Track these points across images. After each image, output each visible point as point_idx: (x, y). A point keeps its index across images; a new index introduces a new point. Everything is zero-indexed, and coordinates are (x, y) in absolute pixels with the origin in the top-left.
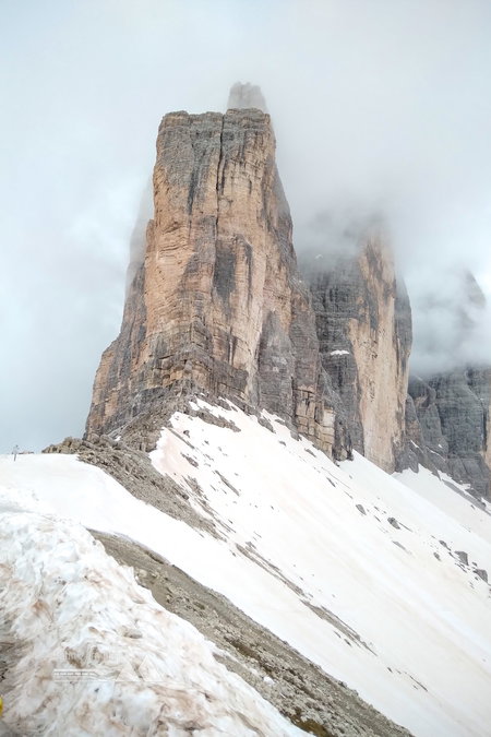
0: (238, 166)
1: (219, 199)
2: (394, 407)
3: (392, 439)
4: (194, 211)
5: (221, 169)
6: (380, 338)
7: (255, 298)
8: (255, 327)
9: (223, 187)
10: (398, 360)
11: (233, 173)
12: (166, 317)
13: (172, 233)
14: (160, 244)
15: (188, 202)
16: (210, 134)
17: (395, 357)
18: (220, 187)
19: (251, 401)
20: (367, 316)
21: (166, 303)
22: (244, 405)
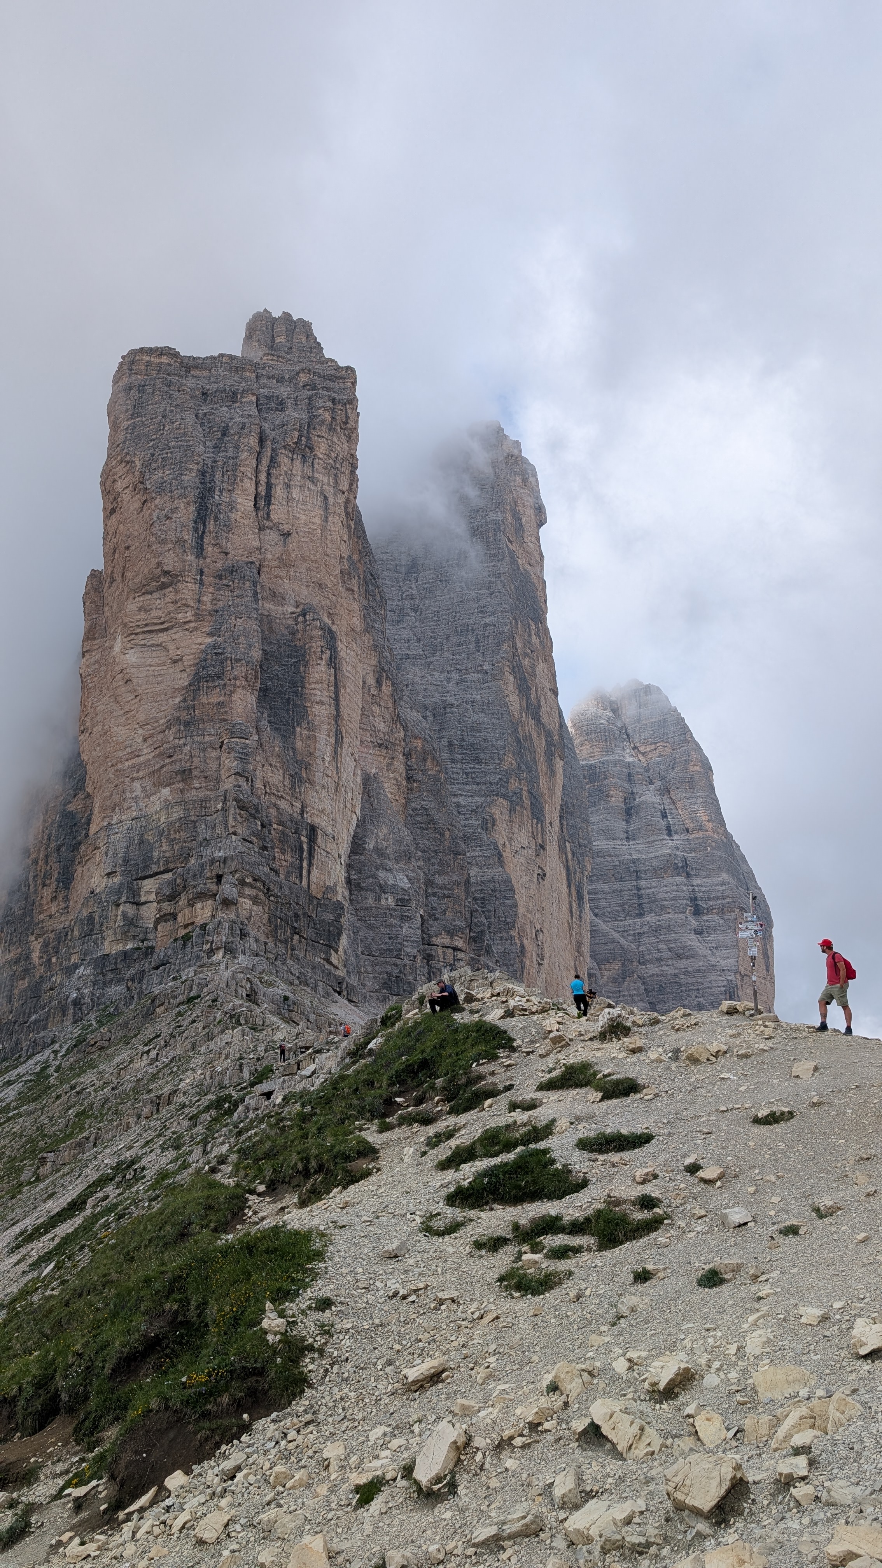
0: (298, 463)
1: (261, 529)
4: (209, 549)
5: (263, 468)
6: (547, 839)
7: (347, 741)
8: (349, 805)
9: (269, 503)
10: (569, 886)
11: (290, 475)
12: (148, 783)
13: (155, 595)
14: (126, 620)
15: (196, 530)
16: (233, 397)
17: (565, 881)
18: (262, 503)
19: (348, 972)
20: (525, 794)
21: (146, 751)
22: (341, 980)
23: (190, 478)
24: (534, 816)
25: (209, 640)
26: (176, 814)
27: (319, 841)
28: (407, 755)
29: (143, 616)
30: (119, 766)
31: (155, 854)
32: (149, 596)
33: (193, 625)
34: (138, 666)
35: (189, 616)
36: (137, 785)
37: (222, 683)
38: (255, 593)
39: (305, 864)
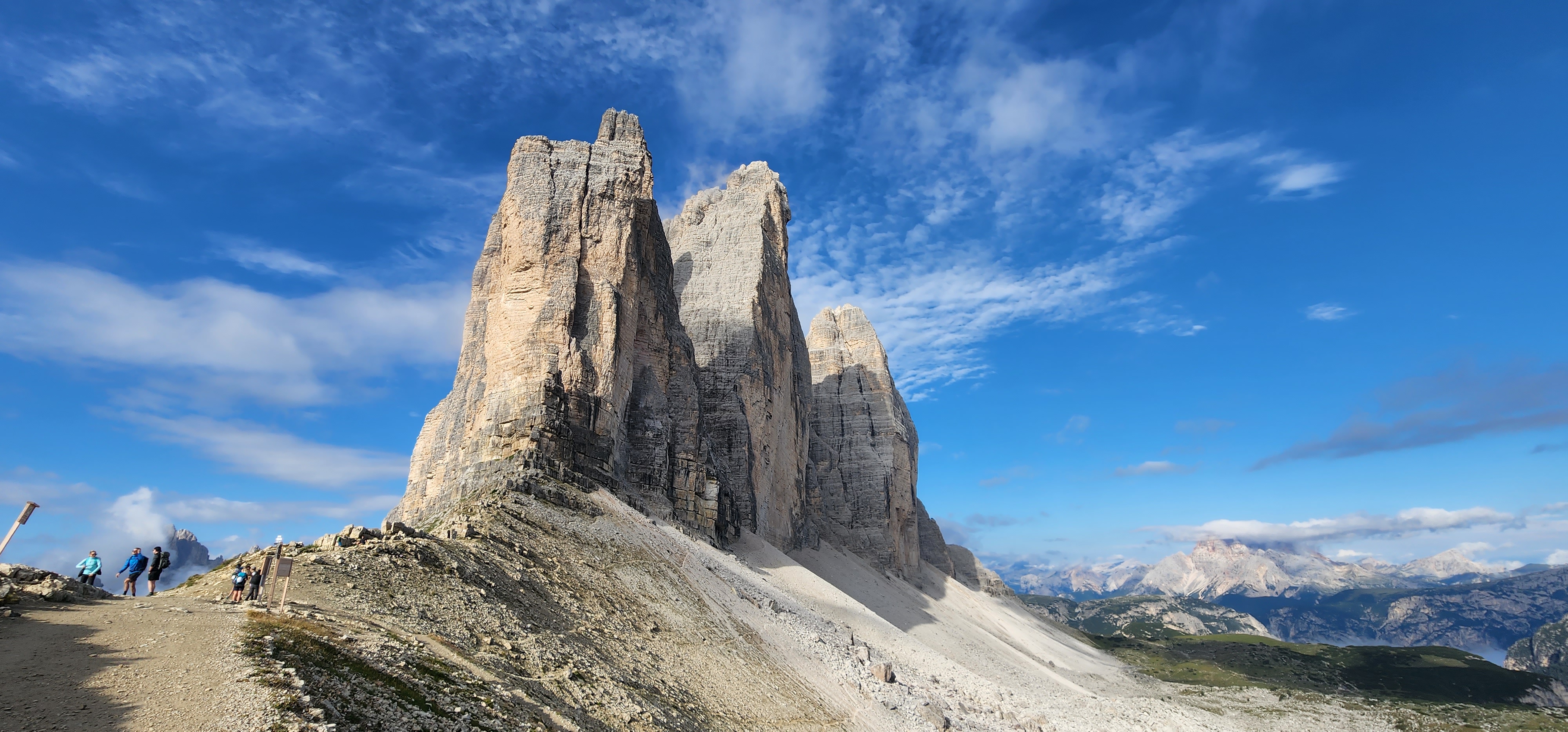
0: (606, 203)
1: (582, 238)
2: (792, 475)
3: (791, 510)
4: (552, 249)
5: (586, 205)
6: (775, 396)
7: (623, 352)
8: (624, 386)
9: (588, 225)
10: (797, 420)
11: (601, 210)
12: (511, 372)
13: (523, 273)
14: (507, 285)
15: (545, 239)
16: (574, 166)
17: (792, 417)
18: (584, 225)
19: (616, 474)
20: (760, 372)
21: (512, 356)
22: (608, 478)
23: (543, 211)
24: (765, 384)
25: (548, 298)
26: (523, 390)
27: (602, 406)
28: (670, 356)
29: (515, 283)
30: (498, 363)
31: (511, 411)
32: (518, 273)
33: (540, 290)
34: (512, 311)
35: (539, 284)
36: (506, 374)
37: (552, 321)
38: (575, 273)
39: (592, 417)
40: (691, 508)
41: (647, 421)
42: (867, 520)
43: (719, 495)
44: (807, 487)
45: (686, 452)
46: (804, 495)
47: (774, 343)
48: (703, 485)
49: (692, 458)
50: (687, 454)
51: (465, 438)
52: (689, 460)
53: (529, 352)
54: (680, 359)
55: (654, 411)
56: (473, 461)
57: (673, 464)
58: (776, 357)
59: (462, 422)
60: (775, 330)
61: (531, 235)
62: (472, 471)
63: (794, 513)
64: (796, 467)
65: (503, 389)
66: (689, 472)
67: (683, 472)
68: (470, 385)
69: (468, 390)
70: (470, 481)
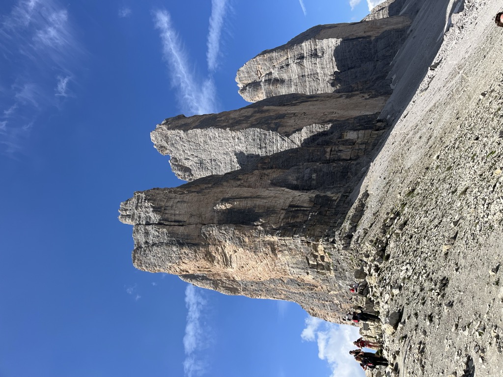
0: (167, 212)
1: (190, 224)
4: (197, 242)
6: (291, 112)
7: (259, 194)
8: (282, 192)
9: (181, 221)
10: (308, 101)
11: (171, 214)
17: (306, 103)
18: (181, 224)
19: (340, 192)
20: (276, 121)
21: (266, 262)
22: (343, 196)
23: (175, 249)
24: (283, 118)
25: (228, 241)
26: (286, 252)
27: (294, 203)
28: (264, 169)
29: (220, 263)
30: (271, 270)
31: (300, 260)
32: (214, 260)
33: (223, 247)
34: (237, 264)
35: (219, 248)
36: (277, 265)
37: (242, 238)
38: (211, 226)
39: (302, 209)
40: (363, 146)
41: (305, 178)
42: (373, 51)
43: (355, 130)
44: (352, 91)
45: (325, 152)
46: (357, 92)
47: (258, 115)
48: (347, 140)
49: (328, 150)
50: (327, 152)
51: (322, 290)
52: (331, 151)
53: (262, 251)
54: (265, 163)
55: (299, 175)
56: (335, 282)
57: (334, 161)
58: (267, 114)
59: (313, 294)
60: (251, 116)
61: (190, 254)
62: (341, 282)
63: (368, 97)
64: (338, 99)
65: (287, 266)
66: (339, 150)
67: (339, 154)
68: (290, 291)
69: (294, 291)
70: (348, 283)
